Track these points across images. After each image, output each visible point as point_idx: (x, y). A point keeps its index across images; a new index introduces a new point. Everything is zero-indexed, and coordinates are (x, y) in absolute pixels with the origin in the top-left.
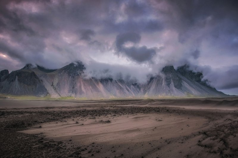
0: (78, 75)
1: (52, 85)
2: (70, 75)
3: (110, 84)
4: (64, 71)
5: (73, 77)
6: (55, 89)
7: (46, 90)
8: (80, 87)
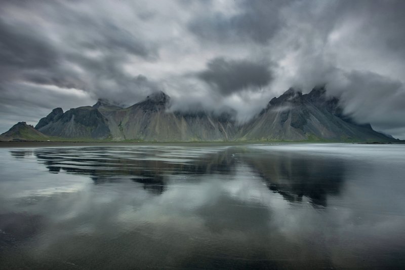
0: (157, 111)
1: (120, 125)
2: (146, 112)
3: (197, 122)
4: (139, 106)
5: (149, 114)
6: (122, 130)
7: (109, 131)
8: (155, 127)
